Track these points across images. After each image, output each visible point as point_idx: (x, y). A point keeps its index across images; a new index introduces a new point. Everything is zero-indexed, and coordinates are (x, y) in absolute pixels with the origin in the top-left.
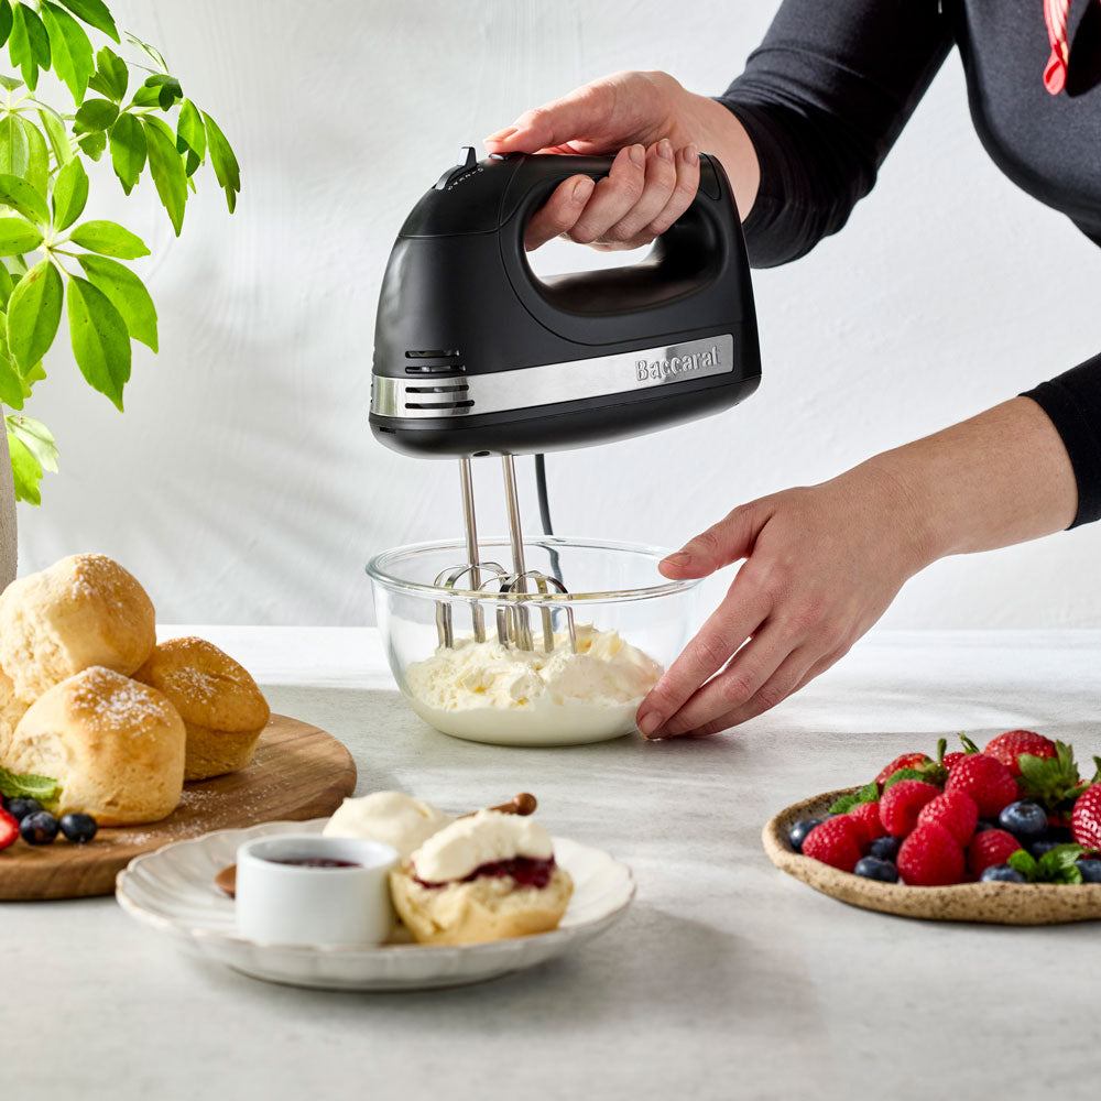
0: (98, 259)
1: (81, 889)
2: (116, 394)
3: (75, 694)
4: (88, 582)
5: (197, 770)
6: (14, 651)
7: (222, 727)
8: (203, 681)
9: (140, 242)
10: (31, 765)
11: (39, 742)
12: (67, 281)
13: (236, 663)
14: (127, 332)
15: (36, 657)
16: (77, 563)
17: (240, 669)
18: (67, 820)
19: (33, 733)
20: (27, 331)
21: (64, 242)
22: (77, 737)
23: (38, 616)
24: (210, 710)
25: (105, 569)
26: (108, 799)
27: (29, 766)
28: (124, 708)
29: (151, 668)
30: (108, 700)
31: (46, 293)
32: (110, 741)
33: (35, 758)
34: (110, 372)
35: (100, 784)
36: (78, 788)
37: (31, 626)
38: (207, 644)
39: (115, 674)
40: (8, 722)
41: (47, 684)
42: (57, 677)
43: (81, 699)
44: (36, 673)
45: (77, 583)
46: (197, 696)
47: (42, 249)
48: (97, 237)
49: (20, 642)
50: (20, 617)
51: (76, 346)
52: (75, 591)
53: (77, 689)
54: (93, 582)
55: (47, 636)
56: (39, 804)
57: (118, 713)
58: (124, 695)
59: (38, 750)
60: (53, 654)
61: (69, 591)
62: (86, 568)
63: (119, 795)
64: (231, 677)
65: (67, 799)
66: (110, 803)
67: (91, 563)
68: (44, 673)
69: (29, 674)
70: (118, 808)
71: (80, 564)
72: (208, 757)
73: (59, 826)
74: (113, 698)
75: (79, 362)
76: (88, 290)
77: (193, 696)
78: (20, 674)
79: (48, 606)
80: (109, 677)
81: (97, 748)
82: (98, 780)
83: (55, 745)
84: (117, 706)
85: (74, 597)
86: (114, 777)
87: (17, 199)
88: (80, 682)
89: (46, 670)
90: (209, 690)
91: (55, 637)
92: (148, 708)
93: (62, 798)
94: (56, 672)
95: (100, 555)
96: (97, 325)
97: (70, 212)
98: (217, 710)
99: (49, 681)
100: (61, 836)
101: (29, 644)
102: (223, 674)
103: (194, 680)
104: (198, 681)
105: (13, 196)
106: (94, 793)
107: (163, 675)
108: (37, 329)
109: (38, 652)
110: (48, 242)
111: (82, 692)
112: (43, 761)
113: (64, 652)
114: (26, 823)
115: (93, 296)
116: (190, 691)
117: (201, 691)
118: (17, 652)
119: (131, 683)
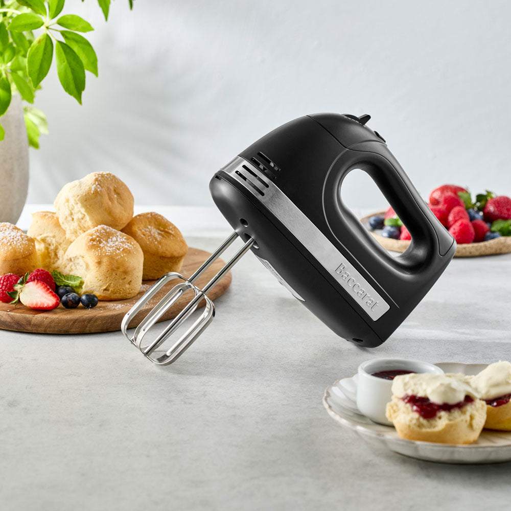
0: (70, 33)
1: (87, 330)
2: (79, 97)
3: (90, 238)
4: (100, 185)
5: (152, 275)
6: (65, 217)
7: (164, 255)
8: (157, 233)
9: (89, 25)
10: (71, 270)
11: (74, 260)
12: (55, 43)
13: (173, 225)
14: (83, 67)
15: (75, 220)
16: (95, 176)
17: (175, 227)
18: (84, 297)
19: (71, 256)
20: (37, 67)
21: (53, 24)
22: (90, 258)
23: (75, 200)
24: (158, 247)
25: (109, 179)
26: (104, 287)
27: (70, 271)
28: (114, 245)
29: (131, 226)
30: (107, 241)
31: (45, 49)
32: (105, 260)
33: (73, 267)
34: (76, 86)
35: (100, 280)
36: (91, 282)
37: (73, 205)
38: (160, 215)
39: (111, 229)
40: (63, 250)
41: (80, 233)
42: (85, 230)
43: (93, 240)
44: (75, 227)
45: (95, 185)
46: (153, 240)
47: (43, 27)
48: (70, 22)
49: (67, 213)
50: (68, 201)
51: (59, 74)
52: (93, 189)
53: (92, 235)
54: (102, 185)
55: (79, 210)
56: (73, 289)
57: (110, 247)
58: (114, 239)
59: (75, 264)
60: (82, 219)
61: (90, 189)
62: (100, 178)
63: (109, 286)
64: (170, 231)
65: (85, 287)
66: (105, 290)
67: (102, 176)
68: (78, 228)
69: (72, 228)
70: (109, 292)
71: (97, 176)
72: (157, 269)
73: (80, 300)
74: (109, 240)
75: (61, 81)
76: (65, 48)
77: (151, 240)
78: (68, 228)
79: (80, 196)
80: (108, 230)
81: (99, 263)
82: (100, 279)
83: (81, 261)
84: (111, 243)
85: (92, 192)
86: (107, 278)
87: (32, 4)
88: (94, 232)
89: (80, 226)
90: (159, 238)
91: (83, 210)
92: (126, 245)
93: (83, 286)
94: (84, 227)
95: (108, 172)
96: (69, 63)
97: (56, 10)
98: (162, 247)
99: (81, 231)
100: (81, 304)
101: (71, 214)
102: (166, 230)
103: (152, 233)
104: (154, 233)
105: (29, 2)
106: (98, 284)
107: (137, 230)
108: (41, 66)
109: (75, 217)
110: (46, 24)
111: (94, 237)
112: (76, 269)
113: (87, 218)
114: (64, 298)
115: (68, 50)
116: (149, 237)
117: (155, 238)
118: (66, 217)
119: (119, 233)
